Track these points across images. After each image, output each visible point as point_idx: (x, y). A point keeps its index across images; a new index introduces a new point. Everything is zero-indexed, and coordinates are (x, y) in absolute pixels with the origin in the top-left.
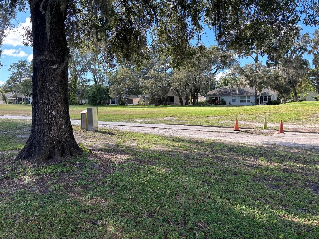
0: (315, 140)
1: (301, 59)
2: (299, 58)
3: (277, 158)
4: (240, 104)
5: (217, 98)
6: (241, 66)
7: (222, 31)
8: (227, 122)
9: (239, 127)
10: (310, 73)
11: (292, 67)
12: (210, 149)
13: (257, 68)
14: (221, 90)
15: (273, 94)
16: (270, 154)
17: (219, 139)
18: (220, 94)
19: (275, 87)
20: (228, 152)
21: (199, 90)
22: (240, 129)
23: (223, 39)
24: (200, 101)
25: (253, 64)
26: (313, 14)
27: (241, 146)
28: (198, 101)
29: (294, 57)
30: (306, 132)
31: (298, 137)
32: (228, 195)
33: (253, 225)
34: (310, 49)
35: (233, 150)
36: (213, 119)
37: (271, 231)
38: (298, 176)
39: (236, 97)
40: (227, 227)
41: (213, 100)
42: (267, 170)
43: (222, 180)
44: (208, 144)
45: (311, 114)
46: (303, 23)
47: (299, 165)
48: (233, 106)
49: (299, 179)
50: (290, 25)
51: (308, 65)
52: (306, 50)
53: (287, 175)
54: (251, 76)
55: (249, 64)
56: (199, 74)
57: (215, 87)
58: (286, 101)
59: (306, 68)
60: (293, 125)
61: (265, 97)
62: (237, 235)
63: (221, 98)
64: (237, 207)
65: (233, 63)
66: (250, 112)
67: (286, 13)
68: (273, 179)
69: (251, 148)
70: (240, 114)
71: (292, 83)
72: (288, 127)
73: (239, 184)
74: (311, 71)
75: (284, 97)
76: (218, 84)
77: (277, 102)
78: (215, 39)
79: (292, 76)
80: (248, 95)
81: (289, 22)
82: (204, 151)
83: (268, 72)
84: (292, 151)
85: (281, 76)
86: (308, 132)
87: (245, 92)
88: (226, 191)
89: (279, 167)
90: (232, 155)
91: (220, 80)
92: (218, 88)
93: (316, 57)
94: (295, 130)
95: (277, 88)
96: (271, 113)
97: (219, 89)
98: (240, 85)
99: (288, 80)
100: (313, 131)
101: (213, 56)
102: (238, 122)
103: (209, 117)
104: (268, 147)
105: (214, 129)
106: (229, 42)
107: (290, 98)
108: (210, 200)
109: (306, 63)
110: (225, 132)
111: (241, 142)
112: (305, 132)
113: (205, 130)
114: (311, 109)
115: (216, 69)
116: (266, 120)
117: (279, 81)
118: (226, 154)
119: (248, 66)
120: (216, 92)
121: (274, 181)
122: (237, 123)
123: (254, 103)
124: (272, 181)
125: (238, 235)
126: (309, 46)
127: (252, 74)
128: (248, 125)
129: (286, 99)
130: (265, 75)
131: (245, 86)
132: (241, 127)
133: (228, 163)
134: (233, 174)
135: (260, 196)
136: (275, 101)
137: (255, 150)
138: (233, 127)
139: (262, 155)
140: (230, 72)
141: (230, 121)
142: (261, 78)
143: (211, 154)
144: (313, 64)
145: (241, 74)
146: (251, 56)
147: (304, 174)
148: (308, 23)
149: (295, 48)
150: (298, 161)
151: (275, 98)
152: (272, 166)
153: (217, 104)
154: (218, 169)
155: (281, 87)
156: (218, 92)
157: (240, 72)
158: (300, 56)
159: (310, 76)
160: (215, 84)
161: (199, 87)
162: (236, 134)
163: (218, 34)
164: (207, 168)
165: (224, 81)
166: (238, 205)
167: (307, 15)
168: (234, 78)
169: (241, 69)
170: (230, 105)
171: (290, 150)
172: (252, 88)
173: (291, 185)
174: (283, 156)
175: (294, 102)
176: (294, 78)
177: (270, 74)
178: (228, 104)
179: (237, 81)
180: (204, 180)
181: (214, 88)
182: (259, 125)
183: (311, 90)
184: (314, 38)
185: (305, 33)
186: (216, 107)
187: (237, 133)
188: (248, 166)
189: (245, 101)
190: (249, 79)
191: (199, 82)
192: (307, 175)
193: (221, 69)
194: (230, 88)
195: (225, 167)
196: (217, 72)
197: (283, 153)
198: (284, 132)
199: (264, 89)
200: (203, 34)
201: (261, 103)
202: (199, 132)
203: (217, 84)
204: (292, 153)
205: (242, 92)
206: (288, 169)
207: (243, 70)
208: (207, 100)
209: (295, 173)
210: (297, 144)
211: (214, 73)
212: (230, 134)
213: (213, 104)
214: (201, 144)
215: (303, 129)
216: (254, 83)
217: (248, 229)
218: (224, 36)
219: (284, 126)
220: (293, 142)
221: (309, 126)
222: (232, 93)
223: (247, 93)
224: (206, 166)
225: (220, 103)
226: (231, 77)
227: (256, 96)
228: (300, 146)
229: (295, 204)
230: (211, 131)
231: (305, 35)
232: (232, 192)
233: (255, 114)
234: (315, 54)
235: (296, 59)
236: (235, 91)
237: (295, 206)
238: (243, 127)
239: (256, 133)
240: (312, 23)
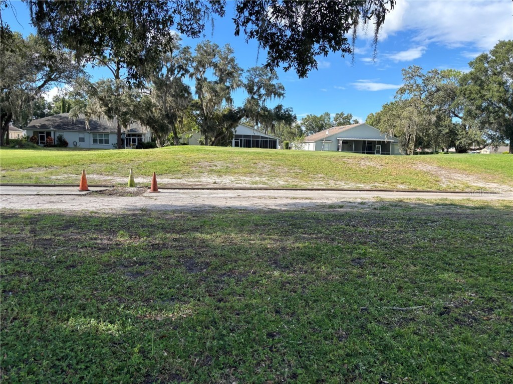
0: (197, 199)
1: (181, 83)
2: (178, 81)
3: (144, 230)
4: (92, 147)
5: (49, 134)
6: (92, 81)
7: (45, 10)
8: (68, 177)
9: (88, 184)
10: (193, 106)
11: (169, 94)
12: (28, 228)
13: (118, 88)
14: (57, 119)
15: (145, 131)
16: (135, 225)
17: (50, 207)
18: (56, 127)
19: (148, 121)
20: (64, 230)
21: (10, 116)
22: (89, 188)
23: (47, 25)
24: (13, 138)
25: (112, 81)
26: (189, 18)
27: (90, 217)
28: (10, 138)
29: (171, 79)
30: (188, 189)
31: (178, 196)
32: (55, 305)
33: (94, 344)
34: (192, 70)
35: (75, 224)
36: (41, 173)
37: (121, 345)
38: (170, 251)
39: (85, 133)
40: (44, 364)
41: (42, 138)
42: (129, 250)
43: (46, 281)
44: (26, 219)
45: (194, 164)
46: (177, 28)
47: (174, 236)
48: (81, 149)
49: (171, 257)
50: (161, 27)
51: (189, 93)
52: (187, 71)
53: (156, 253)
54: (110, 100)
55: (105, 80)
56: (9, 86)
57: (44, 113)
58: (164, 143)
59: (187, 97)
60: (170, 180)
61: (133, 135)
62: (63, 371)
63: (58, 134)
64: (70, 322)
65: (77, 74)
66: (107, 160)
67: (153, 7)
68: (135, 263)
69: (107, 218)
70: (92, 163)
71: (171, 117)
72: (164, 183)
73: (78, 281)
74: (193, 102)
75: (160, 138)
76: (50, 108)
77: (151, 145)
78: (31, 22)
79: (170, 107)
80: (105, 131)
81: (158, 23)
82: (16, 232)
83: (136, 98)
84: (168, 217)
85: (155, 106)
86: (190, 189)
87: (100, 126)
88: (51, 298)
89: (146, 243)
90: (71, 233)
91: (54, 101)
92: (51, 115)
93: (199, 84)
94: (173, 187)
95: (150, 122)
96: (141, 162)
97: (53, 118)
98: (90, 114)
99: (165, 112)
100: (196, 187)
101: (37, 55)
102: (87, 176)
103: (31, 169)
104: (134, 215)
105: (42, 191)
106: (59, 32)
107: (169, 140)
108: (16, 322)
109: (186, 89)
110: (62, 195)
111: (91, 209)
112: (186, 189)
113: (22, 193)
114: (194, 156)
115: (44, 80)
116: (132, 173)
117: (152, 112)
118: (60, 233)
119: (104, 83)
120: (47, 123)
121: (137, 265)
122: (84, 179)
123: (116, 145)
124: (132, 266)
125: (65, 371)
126: (190, 66)
127: (110, 97)
128: (105, 181)
129: (164, 141)
130: (132, 101)
131: (99, 117)
132: (93, 184)
133: (62, 249)
134: (68, 268)
135: (112, 293)
136: (148, 143)
137: (114, 220)
138: (79, 186)
139: (123, 227)
140: (72, 89)
141: (73, 176)
142: (125, 105)
143: (29, 238)
144: (197, 92)
145: (91, 95)
146: (108, 66)
147: (178, 248)
148: (184, 31)
149: (172, 66)
150: (173, 230)
151: (148, 139)
152: (136, 243)
153: (49, 145)
154: (41, 262)
155: (156, 122)
156: (51, 123)
157: (89, 91)
158: (180, 79)
159: (192, 110)
160: (44, 108)
161: (10, 110)
162: (83, 198)
163: (36, 14)
164: (16, 265)
165: (61, 104)
166: (71, 320)
167: (182, 18)
168: (79, 100)
169: (92, 87)
170: (76, 148)
171: (165, 216)
172: (112, 120)
173: (160, 268)
174: (153, 226)
175: (174, 145)
176: (172, 111)
177: (139, 100)
178: (71, 145)
179: (85, 106)
180: (7, 289)
181: (43, 115)
182: (122, 180)
183: (194, 130)
184: (196, 55)
185: (185, 46)
186: (47, 149)
187: (85, 195)
188: (98, 249)
189: (101, 142)
190: (106, 105)
191: (8, 101)
192: (182, 248)
193: (54, 82)
194: (72, 116)
195: (54, 257)
196: (46, 86)
197: (154, 222)
198: (159, 190)
199: (131, 123)
200: (6, 6)
201: (127, 146)
202: (8, 197)
203: (48, 109)
204: (167, 220)
205: (95, 127)
206: (159, 244)
207: (95, 89)
208: (28, 137)
209: (167, 248)
210: (175, 206)
211: (40, 88)
212: (70, 197)
213: (43, 145)
214: (10, 221)
215: (184, 184)
216: (115, 113)
217: (83, 355)
218: (50, 20)
219: (158, 180)
220: (170, 204)
221: (192, 180)
222: (77, 126)
223: (105, 129)
224: (16, 261)
225: (56, 143)
226: (75, 98)
227: (119, 133)
228: (179, 208)
229: (161, 294)
230: (35, 193)
231: (185, 48)
232: (63, 298)
233: (115, 163)
234: (198, 79)
235: (175, 83)
236: (83, 123)
237: (162, 297)
238: (96, 185)
239: (117, 193)
240: (188, 31)
